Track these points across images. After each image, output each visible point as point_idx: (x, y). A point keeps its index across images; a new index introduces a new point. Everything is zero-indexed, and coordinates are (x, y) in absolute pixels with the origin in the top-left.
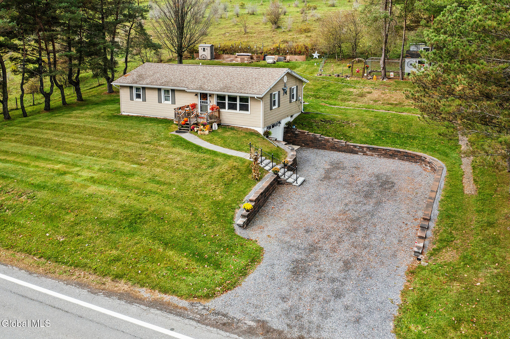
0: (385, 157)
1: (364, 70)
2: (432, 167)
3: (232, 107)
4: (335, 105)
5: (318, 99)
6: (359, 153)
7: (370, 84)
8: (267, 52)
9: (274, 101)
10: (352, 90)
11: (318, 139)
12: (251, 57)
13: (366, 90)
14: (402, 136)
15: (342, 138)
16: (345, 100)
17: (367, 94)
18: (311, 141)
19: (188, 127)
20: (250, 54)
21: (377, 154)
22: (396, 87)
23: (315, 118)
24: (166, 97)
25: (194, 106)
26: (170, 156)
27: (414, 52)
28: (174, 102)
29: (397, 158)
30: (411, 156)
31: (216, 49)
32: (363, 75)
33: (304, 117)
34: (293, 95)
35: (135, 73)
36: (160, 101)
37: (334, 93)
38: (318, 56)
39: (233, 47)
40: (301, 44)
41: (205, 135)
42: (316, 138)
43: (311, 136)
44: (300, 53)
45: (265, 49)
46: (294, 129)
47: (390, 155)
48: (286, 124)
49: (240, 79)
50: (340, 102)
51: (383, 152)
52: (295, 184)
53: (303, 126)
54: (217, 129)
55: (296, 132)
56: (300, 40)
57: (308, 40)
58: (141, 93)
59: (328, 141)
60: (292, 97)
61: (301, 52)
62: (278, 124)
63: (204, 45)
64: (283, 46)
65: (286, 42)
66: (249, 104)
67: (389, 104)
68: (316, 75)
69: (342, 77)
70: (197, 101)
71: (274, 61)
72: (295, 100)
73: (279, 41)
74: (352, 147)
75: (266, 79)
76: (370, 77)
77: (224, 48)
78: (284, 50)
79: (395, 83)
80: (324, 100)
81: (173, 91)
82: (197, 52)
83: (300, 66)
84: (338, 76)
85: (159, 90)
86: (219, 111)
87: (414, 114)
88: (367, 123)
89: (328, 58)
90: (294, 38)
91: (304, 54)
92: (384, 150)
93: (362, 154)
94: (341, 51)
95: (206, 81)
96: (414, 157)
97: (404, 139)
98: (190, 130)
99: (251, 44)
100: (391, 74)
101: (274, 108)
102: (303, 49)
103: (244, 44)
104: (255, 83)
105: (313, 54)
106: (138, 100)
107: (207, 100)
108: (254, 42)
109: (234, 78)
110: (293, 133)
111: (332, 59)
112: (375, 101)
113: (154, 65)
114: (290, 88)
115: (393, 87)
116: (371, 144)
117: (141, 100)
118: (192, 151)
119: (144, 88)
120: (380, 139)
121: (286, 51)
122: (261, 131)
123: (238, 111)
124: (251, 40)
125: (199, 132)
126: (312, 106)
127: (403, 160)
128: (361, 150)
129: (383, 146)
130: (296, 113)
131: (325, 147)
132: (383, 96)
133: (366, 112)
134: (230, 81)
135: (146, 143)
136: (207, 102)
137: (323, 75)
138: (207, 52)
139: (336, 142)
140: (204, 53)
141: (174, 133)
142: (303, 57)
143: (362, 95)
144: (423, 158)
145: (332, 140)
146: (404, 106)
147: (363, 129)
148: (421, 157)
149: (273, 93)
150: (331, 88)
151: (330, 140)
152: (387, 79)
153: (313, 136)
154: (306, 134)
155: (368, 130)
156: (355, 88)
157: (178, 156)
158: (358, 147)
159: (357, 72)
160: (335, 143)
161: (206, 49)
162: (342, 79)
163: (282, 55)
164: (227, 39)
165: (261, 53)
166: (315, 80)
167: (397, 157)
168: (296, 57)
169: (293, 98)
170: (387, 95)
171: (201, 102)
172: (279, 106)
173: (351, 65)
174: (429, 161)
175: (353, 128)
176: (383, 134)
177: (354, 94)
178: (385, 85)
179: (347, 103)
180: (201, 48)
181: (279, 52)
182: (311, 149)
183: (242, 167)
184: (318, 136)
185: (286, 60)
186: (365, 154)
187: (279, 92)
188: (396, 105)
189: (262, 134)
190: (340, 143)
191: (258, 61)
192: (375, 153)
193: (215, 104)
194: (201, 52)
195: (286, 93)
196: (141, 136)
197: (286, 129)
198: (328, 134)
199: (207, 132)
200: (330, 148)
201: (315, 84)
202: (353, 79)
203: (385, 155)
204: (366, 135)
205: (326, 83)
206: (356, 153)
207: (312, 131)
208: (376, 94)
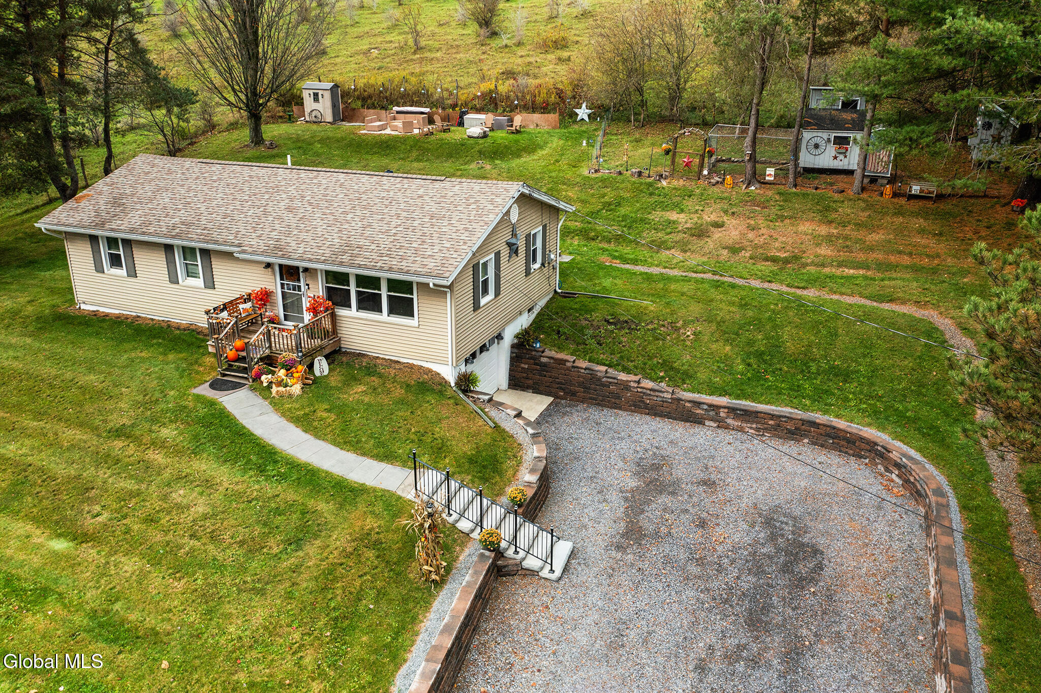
0: (775, 436)
1: (703, 160)
2: (907, 481)
3: (369, 303)
4: (635, 262)
5: (593, 243)
6: (707, 423)
7: (718, 201)
8: (466, 104)
9: (486, 282)
10: (674, 216)
11: (599, 379)
12: (429, 117)
13: (710, 216)
14: (814, 369)
15: (662, 378)
16: (659, 247)
17: (712, 229)
18: (581, 384)
19: (245, 370)
20: (427, 110)
21: (754, 426)
22: (782, 208)
23: (589, 311)
24: (190, 267)
25: (264, 297)
26: (179, 495)
27: (823, 113)
28: (210, 284)
29: (806, 441)
30: (845, 439)
31: (346, 94)
32: (701, 171)
33: (563, 309)
34: (535, 251)
35: (105, 188)
36: (174, 279)
37: (631, 223)
38: (589, 116)
39: (386, 90)
40: (548, 81)
41: (290, 396)
42: (593, 377)
43: (583, 371)
44: (545, 108)
45: (463, 96)
46: (538, 351)
47: (790, 432)
48: (517, 336)
49: (388, 219)
50: (644, 253)
51: (771, 422)
52: (545, 573)
53: (560, 338)
54: (326, 372)
55: (544, 360)
56: (544, 69)
57: (562, 69)
58: (121, 253)
59: (625, 386)
60: (531, 256)
61: (548, 105)
62: (496, 340)
63: (316, 84)
64: (504, 88)
65: (509, 74)
66: (415, 297)
67: (767, 259)
68: (585, 172)
69: (649, 177)
70: (273, 284)
71: (485, 132)
72: (537, 266)
73: (496, 72)
74: (688, 405)
75: (460, 220)
76: (717, 179)
77: (365, 91)
78: (508, 97)
79: (777, 197)
80: (606, 246)
81: (205, 253)
82: (300, 102)
83: (546, 143)
84: (640, 174)
85: (169, 248)
86: (333, 316)
87: (835, 293)
88: (724, 328)
89: (612, 120)
90: (530, 63)
91: (554, 110)
92: (772, 416)
93: (715, 425)
94: (643, 104)
95: (293, 222)
96: (854, 443)
97: (820, 378)
98: (251, 380)
99: (429, 80)
100: (768, 173)
101: (483, 301)
102: (553, 96)
103: (413, 80)
104: (431, 236)
105: (577, 111)
106: (115, 271)
107: (299, 280)
108: (436, 75)
109: (372, 213)
110: (535, 360)
111: (621, 124)
112: (734, 250)
113: (161, 164)
114: (528, 236)
115: (774, 210)
116: (738, 397)
117: (123, 272)
118: (245, 472)
119: (127, 243)
120: (758, 377)
121: (513, 102)
122: (449, 374)
123: (384, 316)
124: (429, 68)
125: (274, 389)
126: (579, 269)
127: (822, 446)
128: (712, 413)
129: (768, 403)
130: (540, 298)
131: (617, 401)
132: (751, 235)
133: (717, 287)
134: (360, 224)
135: (119, 433)
136: (299, 287)
137: (604, 173)
138: (324, 102)
139: (648, 392)
140: (315, 106)
141: (205, 390)
142: (553, 117)
143: (700, 232)
144: (879, 448)
145: (636, 385)
146: (805, 265)
147: (714, 346)
148: (876, 444)
149: (481, 262)
150: (623, 211)
151: (632, 384)
152: (758, 185)
153: (587, 371)
154: (569, 364)
155: (728, 348)
156: (682, 211)
157: (201, 494)
158: (705, 407)
159: (687, 165)
160: (644, 393)
161: (320, 96)
162: (650, 185)
163: (504, 111)
164: (373, 65)
165: (454, 106)
166: (586, 183)
167: (806, 436)
168: (536, 117)
169: (534, 260)
170: (761, 232)
171: (282, 285)
172: (497, 293)
173: (670, 146)
174: (899, 461)
175: (688, 343)
176: (765, 362)
177: (680, 229)
178: (754, 203)
179: (665, 255)
180: (308, 92)
181: (496, 104)
182: (581, 407)
183: (390, 536)
184: (601, 372)
185: (512, 126)
186: (722, 425)
187: (498, 255)
188: (786, 261)
189: (453, 384)
190: (657, 394)
191: (444, 131)
192: (749, 425)
193: (321, 294)
194: (309, 104)
195: (516, 252)
196: (110, 405)
197: (516, 351)
198: (626, 363)
199: (296, 389)
200: (630, 406)
201: (583, 198)
202: (675, 183)
203: (775, 430)
204: (722, 365)
205: (610, 196)
206: (698, 421)
207: (585, 353)
208: (734, 230)
